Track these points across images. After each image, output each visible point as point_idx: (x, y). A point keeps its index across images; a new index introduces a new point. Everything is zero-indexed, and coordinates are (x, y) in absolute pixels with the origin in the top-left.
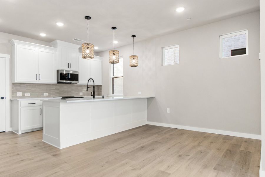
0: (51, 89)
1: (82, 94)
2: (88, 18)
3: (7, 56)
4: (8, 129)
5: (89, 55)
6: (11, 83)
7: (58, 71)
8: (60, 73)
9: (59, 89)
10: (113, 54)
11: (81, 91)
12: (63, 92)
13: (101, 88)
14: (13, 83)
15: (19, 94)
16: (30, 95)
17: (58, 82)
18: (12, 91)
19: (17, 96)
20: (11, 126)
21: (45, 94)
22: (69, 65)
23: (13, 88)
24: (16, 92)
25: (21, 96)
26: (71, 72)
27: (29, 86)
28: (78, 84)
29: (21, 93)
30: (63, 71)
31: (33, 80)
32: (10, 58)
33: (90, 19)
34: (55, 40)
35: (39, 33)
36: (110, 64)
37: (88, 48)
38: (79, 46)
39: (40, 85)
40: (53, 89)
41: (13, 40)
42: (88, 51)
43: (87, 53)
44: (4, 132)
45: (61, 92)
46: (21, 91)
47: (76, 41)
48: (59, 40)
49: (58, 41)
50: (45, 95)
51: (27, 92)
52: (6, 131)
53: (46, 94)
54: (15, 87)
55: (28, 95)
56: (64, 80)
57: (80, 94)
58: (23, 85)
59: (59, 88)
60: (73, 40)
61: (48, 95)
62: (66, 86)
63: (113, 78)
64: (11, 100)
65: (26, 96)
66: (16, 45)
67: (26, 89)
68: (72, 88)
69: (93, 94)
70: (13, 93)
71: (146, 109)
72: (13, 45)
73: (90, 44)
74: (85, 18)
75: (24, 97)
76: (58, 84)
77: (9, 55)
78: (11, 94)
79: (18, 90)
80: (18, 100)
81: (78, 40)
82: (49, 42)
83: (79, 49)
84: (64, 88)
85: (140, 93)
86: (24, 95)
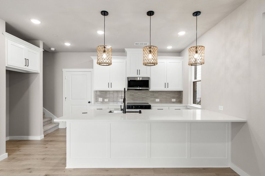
1: (159, 101)
7: (128, 78)
9: (133, 96)
10: (149, 52)
12: (137, 98)
15: (100, 99)
16: (108, 101)
17: (128, 89)
18: (96, 97)
19: (99, 101)
22: (139, 72)
24: (98, 98)
25: (102, 101)
28: (150, 90)
29: (102, 98)
36: (190, 66)
41: (91, 57)
45: (135, 98)
46: (101, 97)
50: (120, 101)
51: (106, 98)
56: (132, 87)
58: (103, 92)
59: (133, 94)
61: (123, 101)
63: (194, 82)
65: (105, 101)
66: (94, 60)
78: (95, 99)
84: (139, 94)
85: (221, 108)
86: (103, 101)
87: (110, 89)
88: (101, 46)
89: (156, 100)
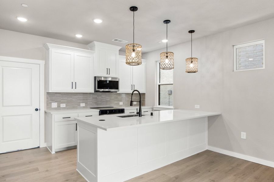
0: (88, 98)
1: (122, 104)
2: (134, 9)
3: (42, 63)
4: (43, 145)
5: (136, 60)
6: (46, 94)
7: (95, 78)
8: (98, 81)
9: (96, 99)
10: (165, 57)
11: (121, 101)
12: (101, 101)
13: (145, 97)
14: (48, 93)
15: (54, 105)
16: (66, 106)
17: (96, 91)
18: (47, 101)
19: (52, 107)
20: (45, 141)
21: (81, 104)
22: (108, 71)
23: (47, 98)
24: (51, 103)
25: (56, 107)
26: (110, 79)
27: (64, 96)
28: (118, 92)
29: (56, 103)
30: (101, 77)
31: (69, 90)
32: (45, 65)
33: (137, 10)
34: (93, 41)
35: (75, 35)
37: (134, 50)
38: (120, 48)
39: (76, 94)
40: (90, 98)
41: (47, 44)
42: (133, 55)
43: (133, 57)
44: (39, 147)
45: (99, 101)
46: (56, 102)
47: (115, 42)
48: (97, 41)
49: (95, 42)
50: (81, 106)
51: (63, 103)
52: (40, 147)
53: (83, 105)
54: (50, 97)
55: (63, 105)
56: (102, 89)
57: (120, 104)
58: (58, 95)
59: (96, 97)
60: (113, 40)
61: (84, 106)
62: (104, 96)
63: (159, 85)
64: (45, 112)
65: (61, 107)
66: (50, 49)
67: (62, 100)
68: (111, 97)
69: (138, 111)
70: (48, 105)
71: (207, 130)
72: (48, 49)
73: (137, 44)
74: (130, 10)
75: (59, 108)
76: (96, 93)
77: (44, 62)
78: (46, 105)
79: (53, 101)
80: (52, 114)
81: (119, 40)
82: (86, 44)
83: (119, 50)
84: (102, 97)
85: (197, 107)
86: (59, 106)
87: (74, 91)
88: (131, 44)
89: (120, 103)
